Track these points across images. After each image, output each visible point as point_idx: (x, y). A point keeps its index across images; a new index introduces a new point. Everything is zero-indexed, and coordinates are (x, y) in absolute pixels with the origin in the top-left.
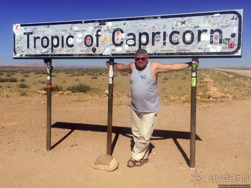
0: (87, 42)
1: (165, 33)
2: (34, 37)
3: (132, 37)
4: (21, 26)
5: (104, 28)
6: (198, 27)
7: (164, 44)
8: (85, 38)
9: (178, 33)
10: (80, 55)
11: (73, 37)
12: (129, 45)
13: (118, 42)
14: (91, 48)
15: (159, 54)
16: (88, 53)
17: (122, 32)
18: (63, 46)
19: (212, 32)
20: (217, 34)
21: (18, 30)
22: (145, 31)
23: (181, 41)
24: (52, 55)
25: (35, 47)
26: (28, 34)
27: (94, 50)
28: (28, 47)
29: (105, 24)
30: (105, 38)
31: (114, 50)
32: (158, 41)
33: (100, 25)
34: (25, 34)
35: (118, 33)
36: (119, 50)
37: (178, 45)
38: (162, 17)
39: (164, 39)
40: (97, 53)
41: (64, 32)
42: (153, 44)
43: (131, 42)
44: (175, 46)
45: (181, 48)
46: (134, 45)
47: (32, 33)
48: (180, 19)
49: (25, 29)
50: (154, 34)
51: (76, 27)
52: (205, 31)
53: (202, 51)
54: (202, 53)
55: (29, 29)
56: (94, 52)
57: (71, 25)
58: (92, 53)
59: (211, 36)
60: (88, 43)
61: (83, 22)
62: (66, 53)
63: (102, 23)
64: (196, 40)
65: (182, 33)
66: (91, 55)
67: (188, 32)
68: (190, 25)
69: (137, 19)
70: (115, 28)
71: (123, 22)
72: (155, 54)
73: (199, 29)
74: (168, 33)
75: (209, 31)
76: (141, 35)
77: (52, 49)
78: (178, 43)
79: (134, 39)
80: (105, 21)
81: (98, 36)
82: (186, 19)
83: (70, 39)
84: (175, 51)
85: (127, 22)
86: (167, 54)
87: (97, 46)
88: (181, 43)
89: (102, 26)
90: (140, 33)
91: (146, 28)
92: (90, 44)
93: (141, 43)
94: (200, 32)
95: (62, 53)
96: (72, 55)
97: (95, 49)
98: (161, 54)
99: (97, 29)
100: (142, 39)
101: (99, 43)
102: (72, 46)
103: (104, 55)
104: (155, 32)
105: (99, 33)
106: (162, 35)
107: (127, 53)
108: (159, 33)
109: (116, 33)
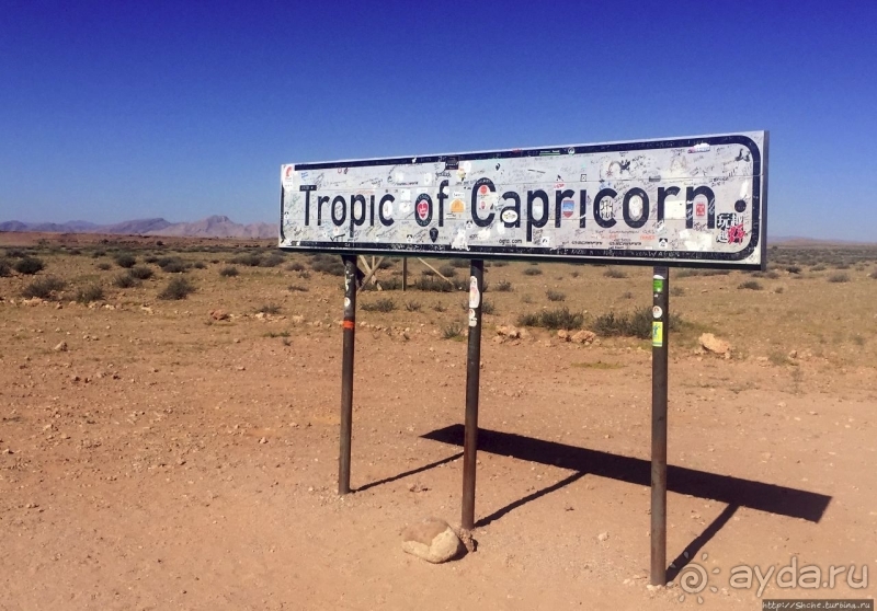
0: (421, 212)
1: (583, 193)
2: (320, 198)
3: (512, 202)
4: (297, 168)
5: (455, 176)
6: (658, 179)
7: (583, 223)
8: (417, 202)
9: (612, 194)
10: (406, 246)
11: (391, 199)
12: (508, 225)
13: (483, 215)
14: (429, 228)
15: (570, 251)
16: (421, 243)
17: (493, 189)
18: (372, 224)
19: (691, 194)
20: (701, 199)
21: (291, 180)
22: (541, 187)
23: (619, 216)
24: (351, 244)
26: (308, 189)
27: (434, 235)
29: (456, 167)
30: (457, 204)
31: (475, 236)
32: (569, 214)
33: (447, 168)
34: (302, 188)
35: (484, 192)
36: (486, 237)
37: (612, 229)
39: (583, 211)
40: (440, 242)
41: (375, 186)
42: (558, 224)
43: (511, 216)
44: (607, 230)
45: (620, 236)
46: (517, 224)
47: (314, 188)
48: (616, 156)
49: (303, 176)
50: (560, 196)
51: (400, 173)
52: (675, 190)
53: (667, 247)
54: (666, 254)
55: (311, 177)
56: (434, 240)
57: (390, 167)
58: (431, 242)
59: (689, 207)
60: (423, 215)
61: (414, 161)
63: (452, 162)
64: (653, 215)
65: (621, 195)
66: (427, 247)
67: (635, 191)
68: (639, 172)
69: (525, 154)
70: (479, 177)
71: (494, 162)
72: (562, 251)
73: (660, 185)
74: (592, 195)
75: (683, 192)
76: (531, 196)
77: (352, 228)
78: (611, 223)
79: (517, 209)
80: (458, 158)
81: (442, 197)
82: (630, 155)
83: (388, 203)
84: (605, 246)
85: (503, 162)
86: (588, 252)
87: (441, 224)
88: (621, 224)
89: (452, 172)
90: (530, 193)
91: (544, 178)
92: (426, 217)
93: (531, 221)
94: (663, 194)
95: (370, 241)
96: (388, 246)
97: (437, 233)
98: (576, 252)
99: (442, 179)
100: (534, 208)
101: (445, 216)
102: (388, 222)
103: (455, 250)
104: (563, 189)
105: (446, 191)
106: (576, 198)
107: (501, 245)
108: (570, 193)
109: (479, 193)
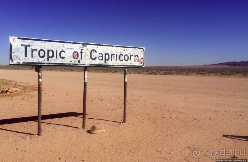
0: (75, 56)
1: (117, 54)
2: (32, 49)
3: (101, 55)
6: (130, 53)
7: (117, 60)
8: (73, 53)
9: (122, 55)
10: (70, 64)
11: (64, 52)
12: (100, 60)
13: (93, 57)
14: (77, 60)
15: (114, 65)
16: (75, 63)
17: (96, 52)
18: (57, 58)
19: (135, 56)
20: (137, 57)
22: (108, 53)
23: (123, 59)
24: (48, 63)
25: (32, 57)
26: (26, 46)
27: (79, 61)
28: (26, 56)
29: (86, 46)
30: (86, 55)
31: (91, 62)
32: (114, 58)
33: (83, 46)
34: (22, 45)
35: (94, 52)
36: (94, 62)
37: (122, 61)
38: (116, 46)
39: (117, 58)
40: (81, 63)
41: (57, 48)
42: (111, 60)
44: (121, 62)
45: (124, 63)
46: (102, 60)
47: (29, 46)
48: (123, 48)
49: (23, 42)
51: (67, 45)
52: (133, 55)
53: (132, 65)
54: (131, 66)
55: (27, 42)
56: (79, 63)
58: (78, 63)
59: (135, 58)
60: (75, 57)
61: (72, 43)
62: (59, 62)
63: (84, 45)
64: (129, 59)
65: (124, 55)
67: (126, 55)
68: (127, 52)
69: (104, 45)
70: (92, 49)
71: (96, 46)
72: (112, 65)
73: (130, 54)
74: (118, 55)
75: (134, 56)
76: (106, 54)
77: (48, 59)
78: (122, 60)
79: (102, 57)
80: (86, 44)
81: (81, 53)
82: (125, 49)
83: (62, 53)
84: (121, 64)
85: (98, 46)
86: (118, 65)
87: (81, 59)
88: (124, 60)
89: (84, 47)
90: (105, 54)
91: (108, 51)
92: (76, 57)
93: (105, 59)
94: (131, 56)
95: (56, 62)
96: (64, 64)
97: (80, 61)
98: (115, 65)
99: (81, 48)
100: (106, 57)
101: (82, 57)
102: (64, 58)
103: (86, 65)
104: (113, 54)
105: (82, 51)
106: (115, 55)
107: (98, 64)
108: (114, 54)
109: (92, 52)
